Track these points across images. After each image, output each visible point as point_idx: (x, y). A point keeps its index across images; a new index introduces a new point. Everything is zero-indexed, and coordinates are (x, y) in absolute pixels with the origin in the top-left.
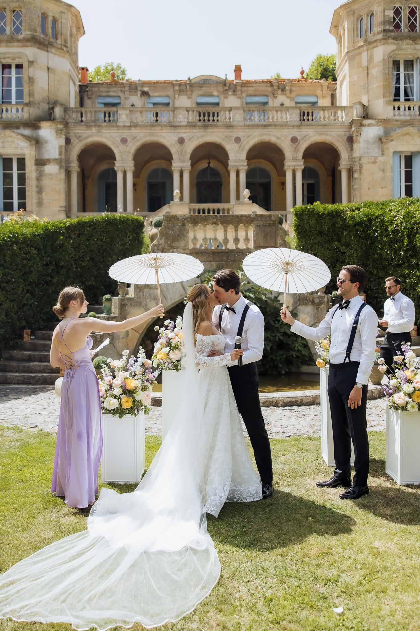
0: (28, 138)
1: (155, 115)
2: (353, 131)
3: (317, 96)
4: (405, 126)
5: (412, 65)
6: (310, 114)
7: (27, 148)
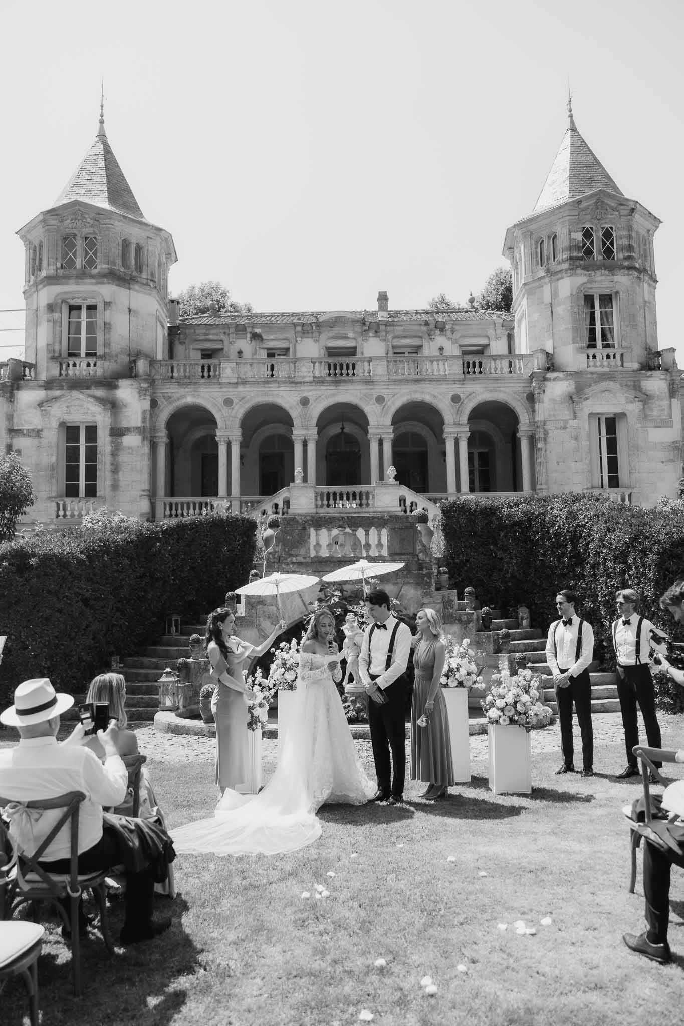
0: (101, 400)
1: (269, 369)
2: (534, 387)
3: (489, 337)
4: (605, 380)
5: (611, 299)
6: (477, 365)
7: (100, 414)
